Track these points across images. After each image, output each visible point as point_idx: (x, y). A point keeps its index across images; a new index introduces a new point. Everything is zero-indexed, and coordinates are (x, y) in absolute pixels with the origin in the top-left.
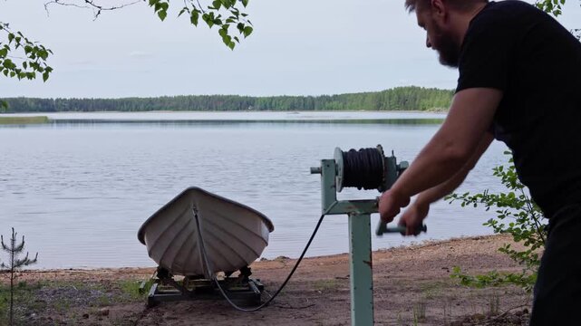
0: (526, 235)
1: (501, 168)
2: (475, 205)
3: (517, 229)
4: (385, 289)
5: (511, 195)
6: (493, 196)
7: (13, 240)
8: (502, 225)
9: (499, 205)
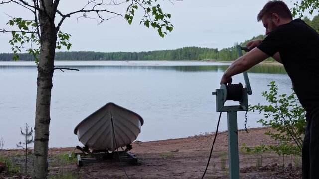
0: (278, 125)
1: (266, 93)
2: (254, 111)
3: (274, 123)
4: (199, 156)
5: (270, 106)
6: (262, 106)
7: (27, 130)
8: (266, 122)
9: (265, 111)
